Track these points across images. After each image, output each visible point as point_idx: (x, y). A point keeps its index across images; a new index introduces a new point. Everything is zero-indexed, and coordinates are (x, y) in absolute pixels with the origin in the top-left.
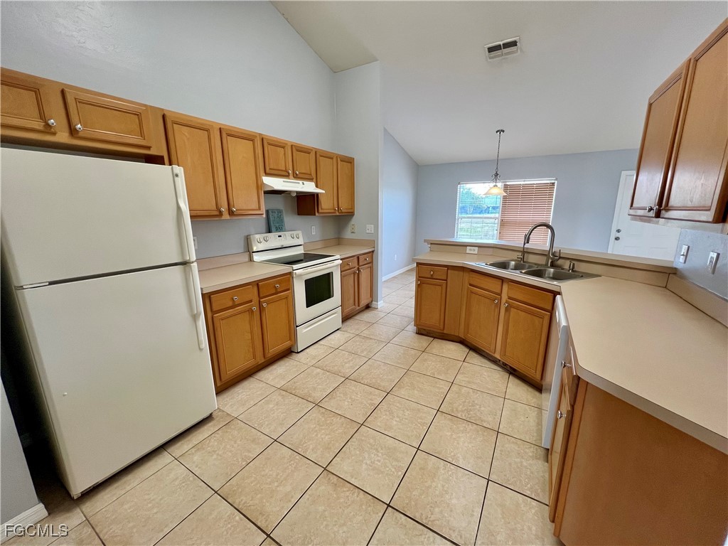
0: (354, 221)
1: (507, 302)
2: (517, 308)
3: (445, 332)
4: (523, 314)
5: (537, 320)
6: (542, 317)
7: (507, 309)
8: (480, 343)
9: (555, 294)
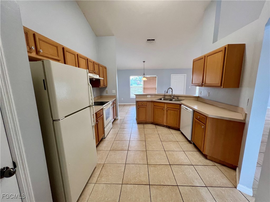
0: (107, 89)
1: (167, 109)
2: (170, 110)
3: (147, 121)
4: (172, 111)
5: (176, 112)
6: (177, 111)
7: (167, 111)
8: (159, 122)
9: (180, 105)
